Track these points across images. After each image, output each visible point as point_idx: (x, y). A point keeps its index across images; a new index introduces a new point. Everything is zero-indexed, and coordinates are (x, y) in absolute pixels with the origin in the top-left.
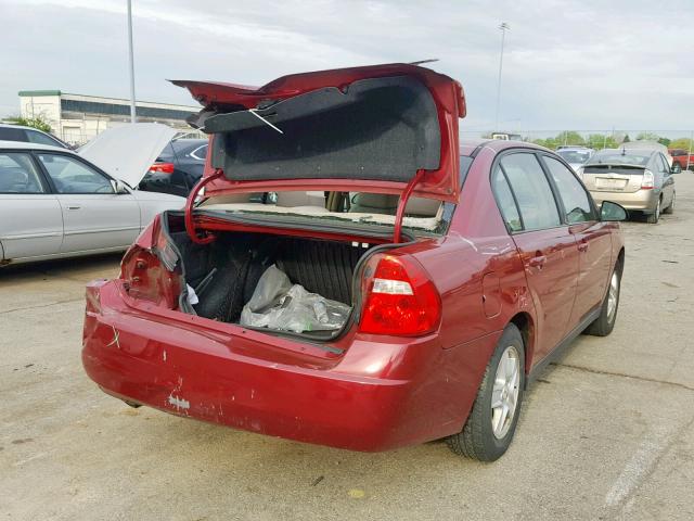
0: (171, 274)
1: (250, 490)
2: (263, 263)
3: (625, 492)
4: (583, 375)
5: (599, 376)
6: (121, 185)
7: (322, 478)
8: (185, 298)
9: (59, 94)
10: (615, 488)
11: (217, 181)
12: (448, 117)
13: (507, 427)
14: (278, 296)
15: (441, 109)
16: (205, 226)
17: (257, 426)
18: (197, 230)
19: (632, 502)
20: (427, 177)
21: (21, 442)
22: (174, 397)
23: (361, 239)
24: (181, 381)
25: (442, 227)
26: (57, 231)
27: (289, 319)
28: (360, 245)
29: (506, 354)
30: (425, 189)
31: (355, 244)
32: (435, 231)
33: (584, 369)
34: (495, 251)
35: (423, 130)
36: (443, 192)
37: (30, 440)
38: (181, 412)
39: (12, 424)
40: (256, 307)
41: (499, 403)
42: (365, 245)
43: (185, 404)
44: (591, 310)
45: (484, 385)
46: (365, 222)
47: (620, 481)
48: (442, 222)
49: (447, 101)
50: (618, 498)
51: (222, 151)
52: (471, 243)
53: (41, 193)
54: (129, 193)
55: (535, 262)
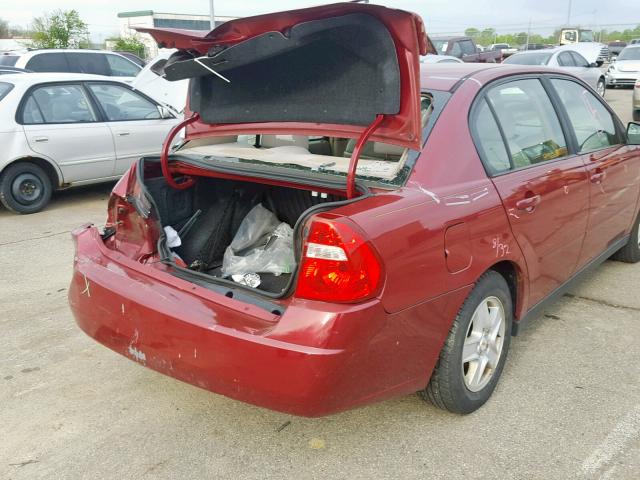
0: (147, 221)
1: (216, 432)
2: (253, 201)
3: (606, 458)
4: (598, 309)
5: (618, 310)
6: (166, 110)
7: (289, 423)
8: (164, 243)
9: (152, 13)
10: (596, 452)
11: (196, 124)
12: (409, 55)
13: (488, 378)
14: (264, 235)
15: (401, 47)
16: (182, 170)
17: (202, 384)
18: (174, 175)
19: (612, 471)
20: (386, 121)
21: (29, 370)
22: (133, 348)
23: (320, 190)
24: (137, 334)
25: (401, 177)
26: (110, 156)
27: (268, 262)
28: (319, 195)
29: (483, 305)
30: (387, 135)
31: (314, 194)
32: (393, 182)
33: (602, 302)
34: (466, 200)
35: (381, 71)
36: (405, 138)
37: (36, 369)
38: (140, 362)
39: (27, 351)
40: (239, 248)
41: (475, 356)
42: (324, 196)
43: (142, 356)
44: (615, 239)
45: (452, 341)
46: (324, 171)
47: (605, 445)
48: (406, 168)
49: (407, 38)
50: (598, 465)
51: (197, 93)
52: (432, 194)
53: (94, 122)
54: (174, 117)
55: (524, 204)
